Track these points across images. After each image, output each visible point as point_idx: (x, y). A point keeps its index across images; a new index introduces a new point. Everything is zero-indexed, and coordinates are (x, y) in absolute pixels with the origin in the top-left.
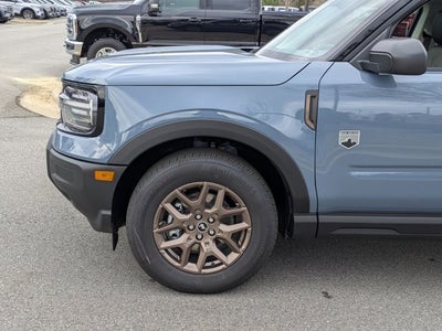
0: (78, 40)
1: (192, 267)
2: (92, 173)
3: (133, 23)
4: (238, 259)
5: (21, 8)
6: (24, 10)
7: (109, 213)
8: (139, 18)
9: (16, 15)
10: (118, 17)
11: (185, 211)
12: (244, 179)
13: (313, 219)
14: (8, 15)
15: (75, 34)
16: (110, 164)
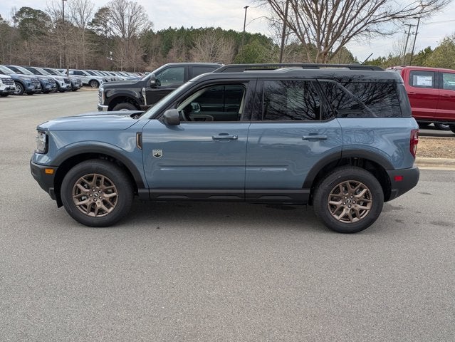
0: (105, 104)
1: (92, 214)
2: (44, 170)
3: (141, 93)
4: (113, 210)
5: (89, 80)
6: (92, 81)
7: (53, 189)
8: (144, 89)
9: (84, 85)
10: (129, 89)
11: (88, 188)
12: (112, 172)
13: (147, 191)
14: (77, 85)
15: (103, 101)
16: (51, 166)
